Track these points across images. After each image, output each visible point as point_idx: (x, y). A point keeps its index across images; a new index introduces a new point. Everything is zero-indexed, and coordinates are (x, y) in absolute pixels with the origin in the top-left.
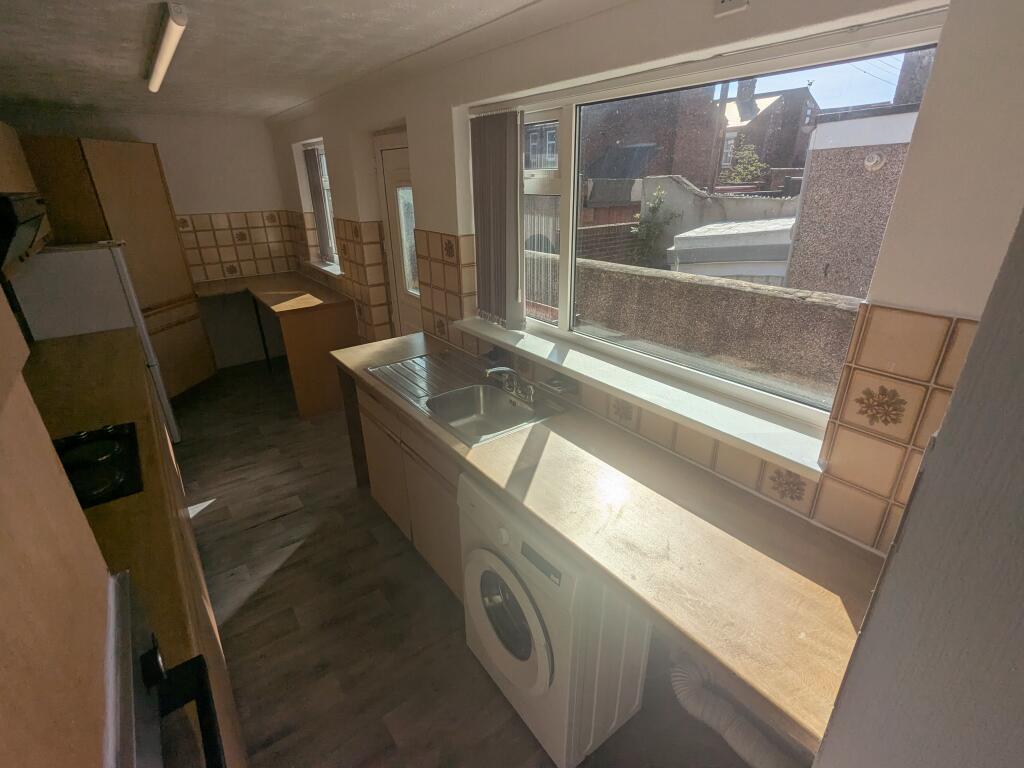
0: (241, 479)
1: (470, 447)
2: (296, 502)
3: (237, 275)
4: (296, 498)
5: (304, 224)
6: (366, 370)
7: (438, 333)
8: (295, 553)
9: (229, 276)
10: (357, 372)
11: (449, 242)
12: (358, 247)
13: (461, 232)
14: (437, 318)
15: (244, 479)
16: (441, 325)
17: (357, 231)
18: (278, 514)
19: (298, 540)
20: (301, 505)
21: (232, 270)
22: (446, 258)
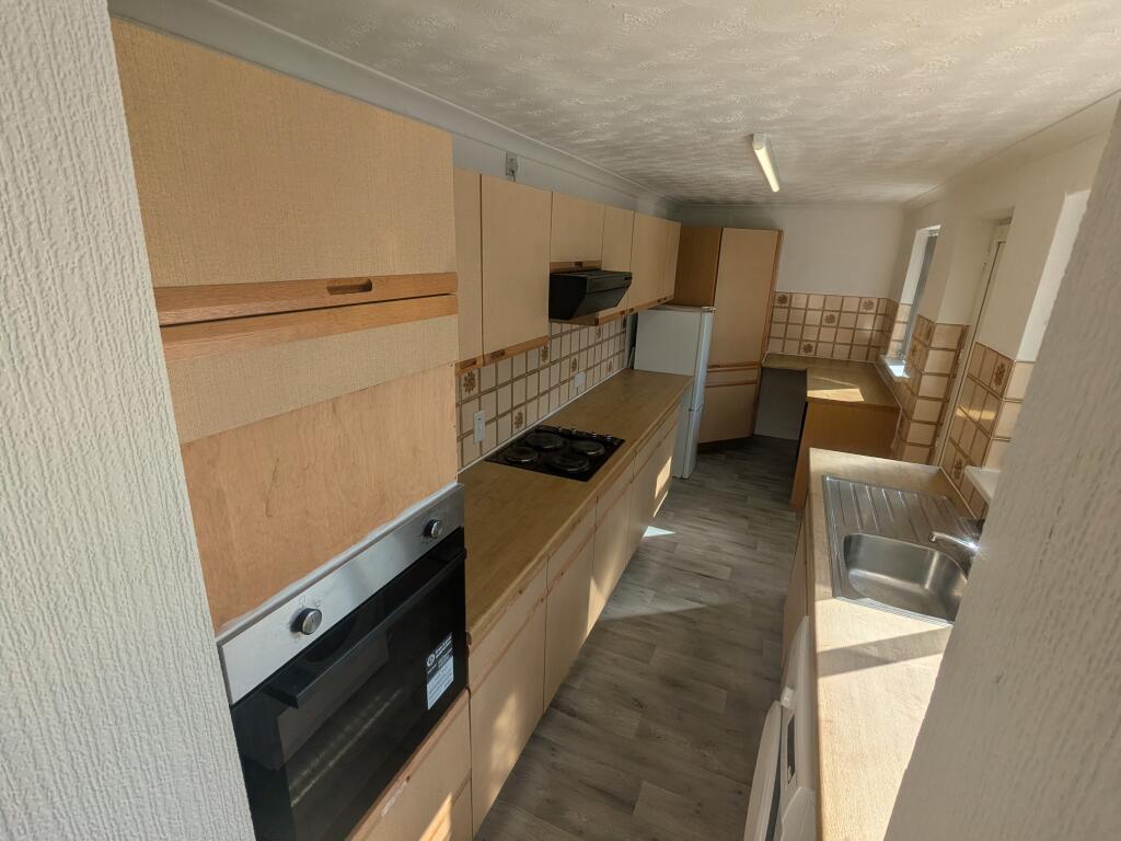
0: (702, 529)
1: (834, 596)
2: (725, 573)
3: (811, 354)
4: (729, 570)
5: (895, 315)
6: (823, 477)
7: (953, 476)
8: (691, 610)
9: (803, 354)
10: (812, 475)
11: (1003, 366)
12: (924, 350)
13: (1020, 356)
14: (959, 456)
15: (704, 530)
16: (959, 467)
17: (929, 334)
18: (705, 573)
19: (701, 602)
20: (726, 577)
21: (808, 349)
22: (994, 386)
